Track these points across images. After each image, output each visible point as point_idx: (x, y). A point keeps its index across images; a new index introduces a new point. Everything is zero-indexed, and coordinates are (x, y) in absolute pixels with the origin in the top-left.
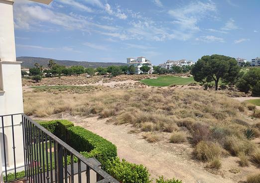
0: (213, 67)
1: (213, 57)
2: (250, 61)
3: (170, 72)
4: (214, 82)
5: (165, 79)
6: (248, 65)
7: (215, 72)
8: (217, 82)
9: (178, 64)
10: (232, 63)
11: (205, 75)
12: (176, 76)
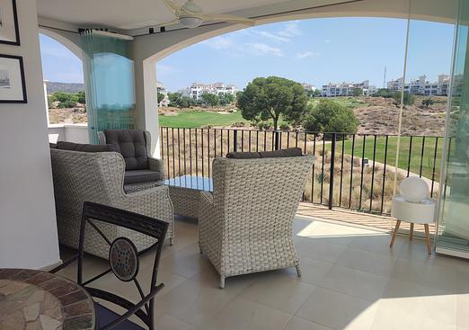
0: (271, 96)
1: (269, 81)
2: (320, 88)
3: (200, 104)
4: (271, 121)
5: (191, 116)
6: (316, 94)
7: (273, 104)
8: (276, 119)
9: (211, 91)
10: (297, 90)
11: (260, 108)
12: (210, 110)
